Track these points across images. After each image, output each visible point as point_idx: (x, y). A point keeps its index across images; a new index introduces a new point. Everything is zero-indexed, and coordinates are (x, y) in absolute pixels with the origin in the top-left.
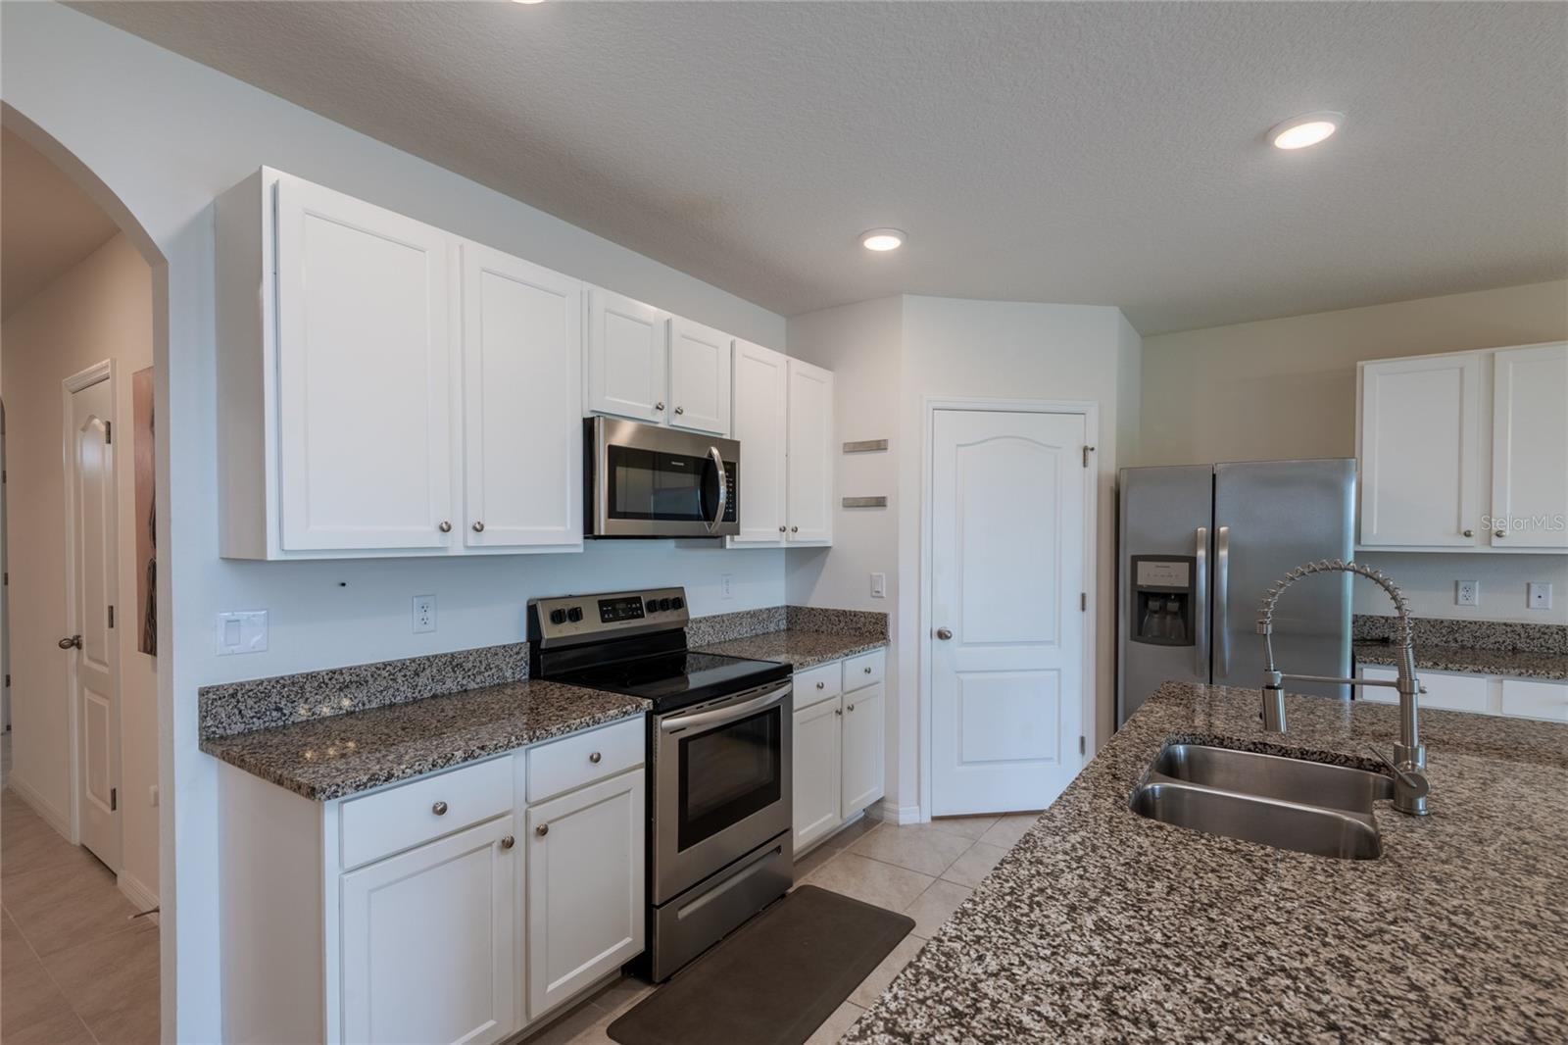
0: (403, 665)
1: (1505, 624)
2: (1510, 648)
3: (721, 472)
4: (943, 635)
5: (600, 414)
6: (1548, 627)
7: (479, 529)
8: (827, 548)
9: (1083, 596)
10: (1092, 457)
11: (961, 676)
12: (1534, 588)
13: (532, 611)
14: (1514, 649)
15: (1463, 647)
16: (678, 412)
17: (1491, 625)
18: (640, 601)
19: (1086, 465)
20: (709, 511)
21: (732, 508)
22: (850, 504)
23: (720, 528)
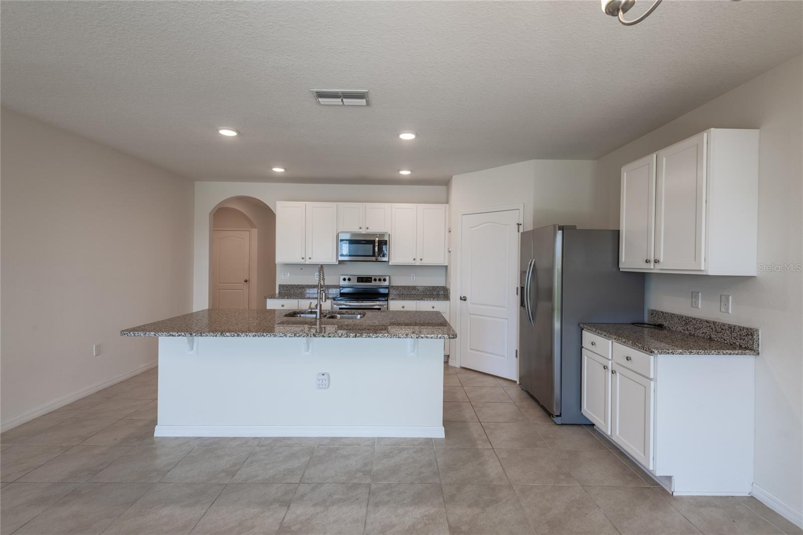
1: (707, 321)
2: (709, 337)
3: (377, 244)
4: (464, 299)
6: (725, 325)
7: (310, 258)
8: (446, 266)
9: (517, 288)
10: (520, 228)
11: (472, 316)
12: (723, 298)
14: (710, 338)
15: (690, 334)
16: (368, 228)
17: (701, 321)
18: (371, 278)
19: (518, 230)
20: (374, 254)
21: (382, 252)
22: (449, 250)
23: (380, 259)
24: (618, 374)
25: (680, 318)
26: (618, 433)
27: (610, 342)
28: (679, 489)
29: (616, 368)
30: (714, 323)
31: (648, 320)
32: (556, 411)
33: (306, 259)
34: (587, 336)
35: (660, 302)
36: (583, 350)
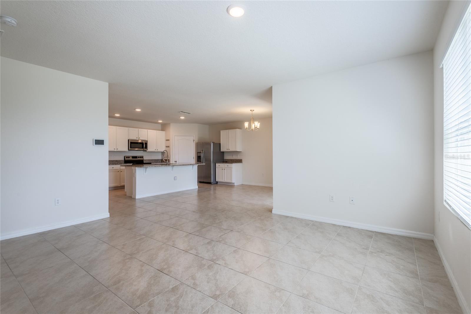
0: (112, 161)
3: (144, 144)
4: (176, 162)
5: (130, 139)
8: (164, 152)
9: (194, 157)
10: (194, 141)
13: (124, 157)
16: (139, 138)
17: (234, 159)
18: (137, 157)
19: (194, 142)
20: (143, 148)
21: (146, 147)
22: (166, 147)
23: (145, 149)
24: (225, 170)
25: (230, 160)
26: (225, 180)
27: (223, 164)
29: (225, 168)
30: (236, 159)
31: (225, 161)
32: (212, 182)
33: (116, 149)
34: (217, 165)
35: (227, 157)
36: (216, 168)
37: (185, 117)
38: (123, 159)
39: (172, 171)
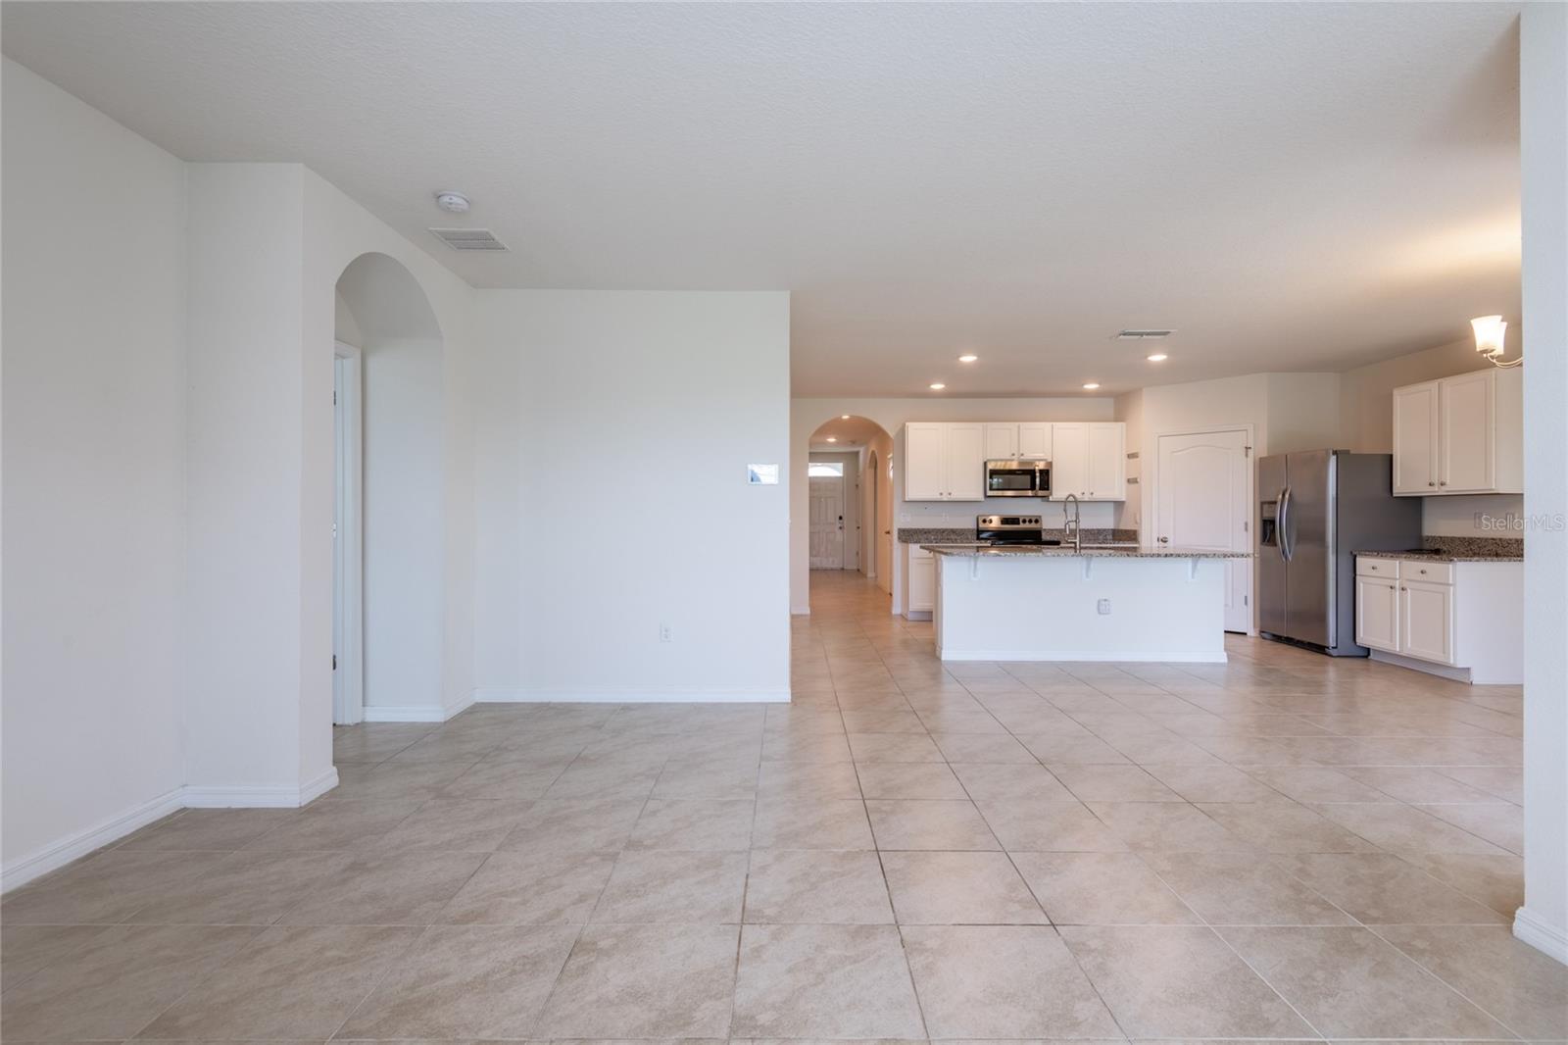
1: (1493, 539)
3: (1038, 474)
4: (1164, 541)
5: (989, 460)
6: (1511, 540)
7: (950, 494)
8: (1123, 502)
9: (1246, 524)
10: (1251, 452)
14: (1496, 553)
15: (1474, 553)
16: (1022, 455)
17: (1486, 540)
18: (1018, 519)
19: (1247, 455)
20: (1033, 488)
21: (1046, 485)
22: (1129, 481)
23: (1041, 493)
24: (1409, 591)
26: (1409, 645)
27: (1398, 562)
28: (1477, 678)
29: (1406, 585)
30: (1500, 539)
31: (1427, 546)
32: (1332, 643)
33: (945, 494)
34: (1364, 563)
35: (1436, 525)
36: (1357, 577)
37: (1168, 353)
38: (975, 527)
39: (1087, 576)
